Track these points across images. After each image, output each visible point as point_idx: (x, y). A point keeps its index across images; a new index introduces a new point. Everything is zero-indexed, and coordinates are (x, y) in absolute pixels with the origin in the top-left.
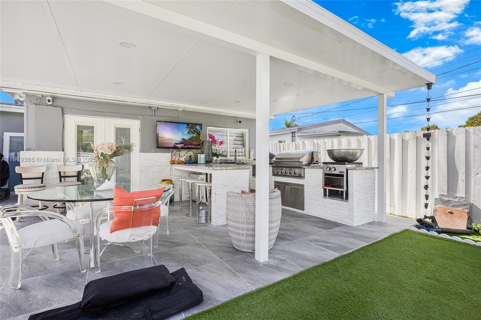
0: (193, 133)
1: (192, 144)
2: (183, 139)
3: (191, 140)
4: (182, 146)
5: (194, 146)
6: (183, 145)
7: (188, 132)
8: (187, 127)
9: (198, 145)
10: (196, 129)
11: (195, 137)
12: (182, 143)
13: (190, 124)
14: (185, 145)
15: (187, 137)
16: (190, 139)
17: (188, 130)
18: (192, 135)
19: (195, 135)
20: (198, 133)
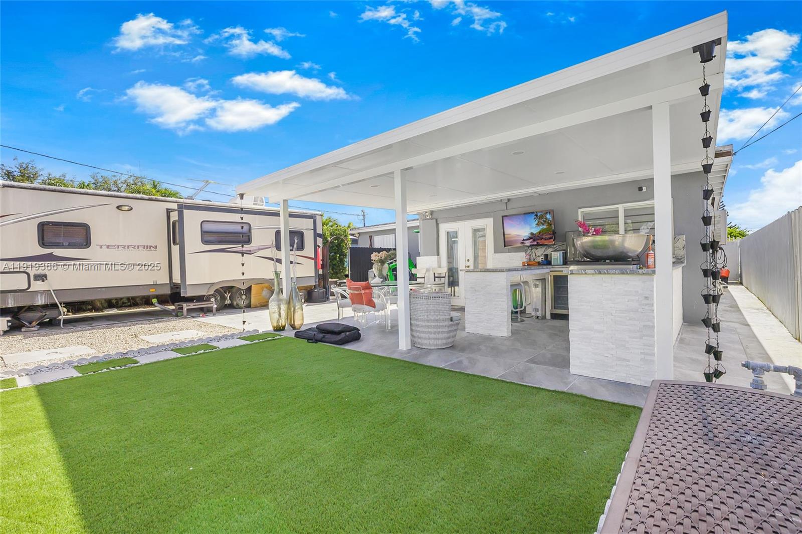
0: (543, 225)
1: (543, 238)
2: (532, 234)
3: (541, 234)
4: (531, 242)
5: (545, 240)
6: (531, 240)
7: (537, 224)
8: (535, 218)
9: (550, 239)
10: (546, 218)
11: (545, 229)
12: (530, 238)
13: (540, 212)
14: (534, 241)
15: (536, 231)
16: (540, 232)
17: (537, 222)
18: (541, 227)
19: (545, 227)
20: (549, 223)
